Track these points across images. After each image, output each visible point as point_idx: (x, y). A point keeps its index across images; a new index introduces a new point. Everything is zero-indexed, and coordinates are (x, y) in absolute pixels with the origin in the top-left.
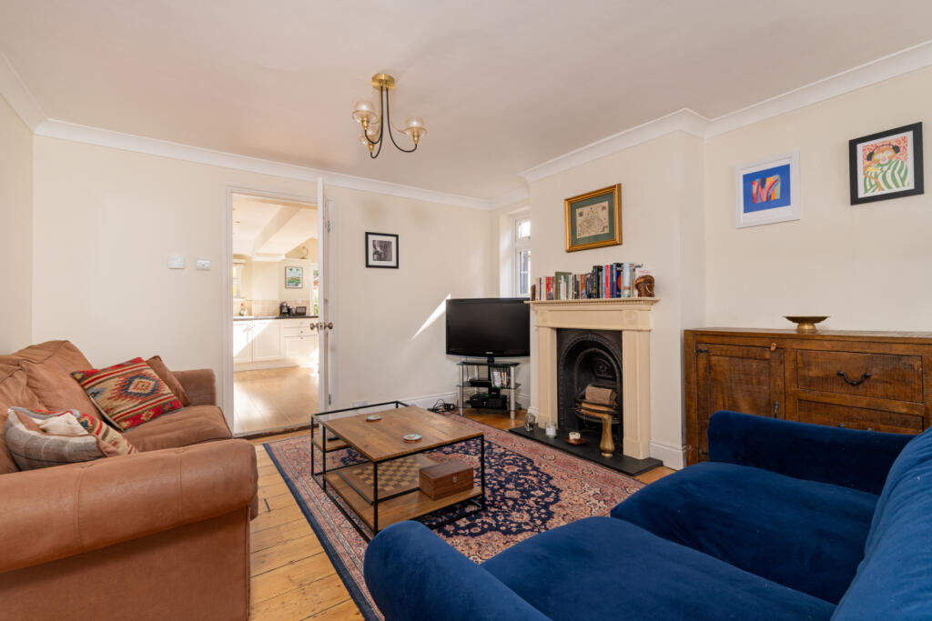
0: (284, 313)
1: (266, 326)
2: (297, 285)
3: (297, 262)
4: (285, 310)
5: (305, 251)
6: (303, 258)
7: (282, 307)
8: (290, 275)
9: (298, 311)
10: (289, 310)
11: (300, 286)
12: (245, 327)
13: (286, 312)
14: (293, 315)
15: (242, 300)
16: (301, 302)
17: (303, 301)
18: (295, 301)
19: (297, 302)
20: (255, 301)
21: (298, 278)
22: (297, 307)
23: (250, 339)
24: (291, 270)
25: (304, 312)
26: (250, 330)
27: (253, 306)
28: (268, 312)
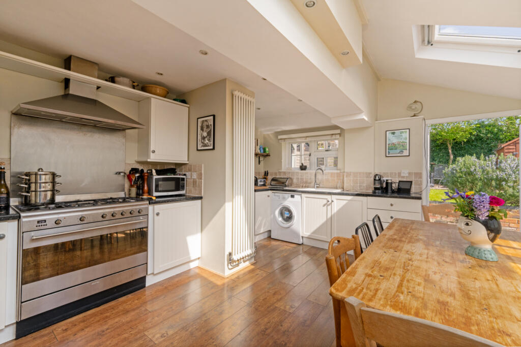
0: (376, 188)
2: (401, 152)
4: (377, 185)
6: (414, 116)
7: (377, 180)
8: (393, 140)
9: (401, 187)
10: (388, 184)
11: (406, 153)
14: (393, 192)
15: (339, 171)
16: (407, 175)
17: (409, 173)
18: (399, 174)
19: (402, 175)
20: (347, 173)
21: (403, 142)
22: (400, 181)
23: (329, 216)
24: (393, 133)
25: (409, 187)
26: (329, 205)
27: (345, 178)
28: (360, 186)
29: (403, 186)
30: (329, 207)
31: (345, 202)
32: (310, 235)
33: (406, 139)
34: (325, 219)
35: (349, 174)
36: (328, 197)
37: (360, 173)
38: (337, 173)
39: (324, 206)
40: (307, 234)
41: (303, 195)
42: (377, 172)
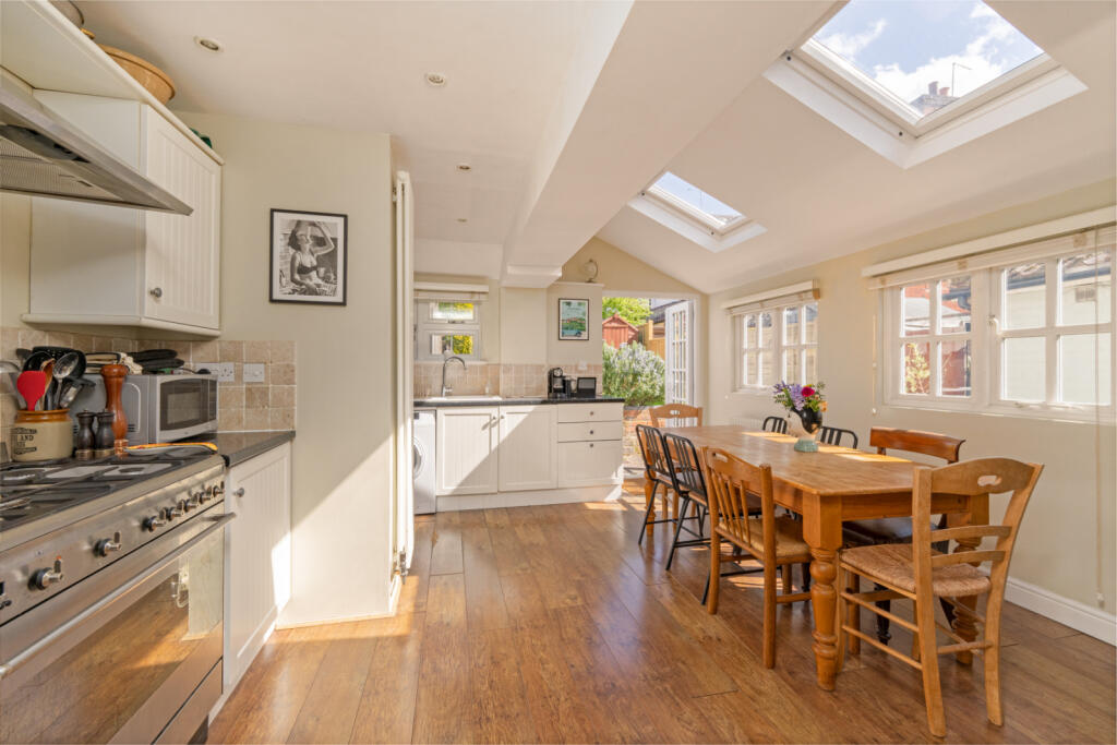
0: (557, 391)
1: (521, 417)
2: (579, 334)
3: (577, 289)
4: (558, 385)
5: (592, 268)
6: (590, 281)
7: (552, 377)
8: (568, 314)
9: (582, 386)
10: (565, 382)
11: (584, 335)
12: (487, 419)
13: (561, 390)
14: (572, 395)
15: (483, 363)
16: (586, 368)
17: (589, 366)
18: (576, 366)
19: (580, 368)
20: (505, 365)
21: (580, 319)
22: (579, 379)
23: (495, 445)
24: (569, 304)
25: (593, 387)
26: (494, 425)
27: (502, 376)
28: (526, 388)
29: (583, 386)
30: (495, 430)
31: (522, 417)
32: (455, 490)
33: (584, 314)
34: (484, 453)
35: (508, 368)
36: (493, 411)
37: (527, 366)
38: (482, 367)
39: (484, 427)
40: (448, 489)
41: (441, 412)
42: (555, 364)
